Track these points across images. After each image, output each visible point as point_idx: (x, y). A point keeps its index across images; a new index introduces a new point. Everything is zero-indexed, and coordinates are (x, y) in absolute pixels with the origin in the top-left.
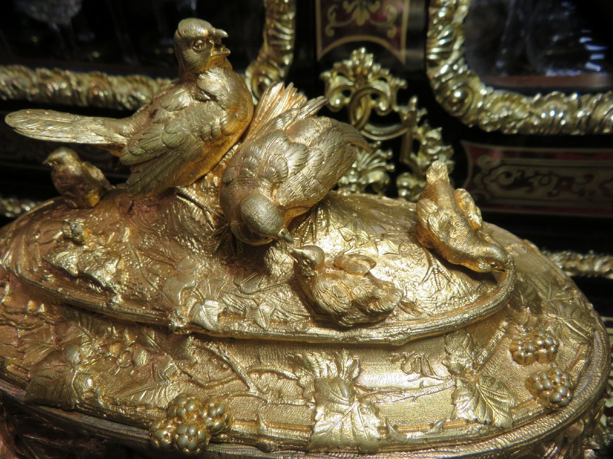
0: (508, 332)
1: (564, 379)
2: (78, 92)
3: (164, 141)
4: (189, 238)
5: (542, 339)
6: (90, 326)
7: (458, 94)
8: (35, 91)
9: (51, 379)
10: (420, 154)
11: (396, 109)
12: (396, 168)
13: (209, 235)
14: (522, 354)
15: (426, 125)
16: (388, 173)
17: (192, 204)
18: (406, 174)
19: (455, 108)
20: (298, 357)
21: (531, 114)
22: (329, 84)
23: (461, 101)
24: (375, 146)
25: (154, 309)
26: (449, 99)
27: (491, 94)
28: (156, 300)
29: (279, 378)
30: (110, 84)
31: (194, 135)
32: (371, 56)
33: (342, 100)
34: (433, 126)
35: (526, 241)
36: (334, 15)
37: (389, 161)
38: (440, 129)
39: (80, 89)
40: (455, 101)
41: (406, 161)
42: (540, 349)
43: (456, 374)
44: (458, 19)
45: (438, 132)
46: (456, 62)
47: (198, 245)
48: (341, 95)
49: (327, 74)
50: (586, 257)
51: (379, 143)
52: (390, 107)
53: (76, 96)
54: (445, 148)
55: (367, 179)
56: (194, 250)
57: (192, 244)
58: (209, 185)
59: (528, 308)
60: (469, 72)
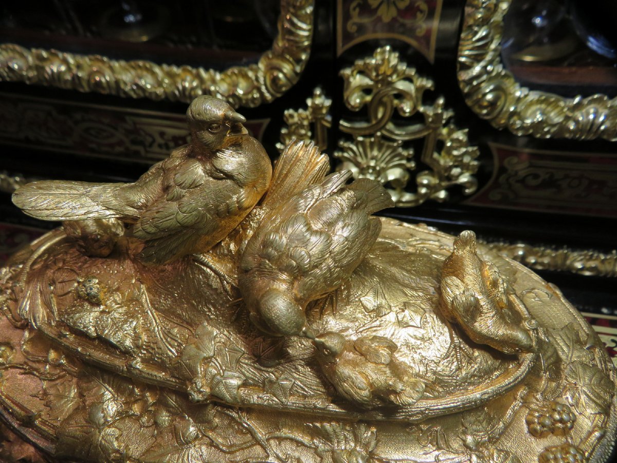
0: (525, 403)
1: (577, 460)
2: (79, 78)
3: (178, 220)
4: (206, 303)
5: (559, 413)
6: (111, 383)
7: (489, 97)
8: (32, 74)
9: (78, 439)
10: (443, 153)
11: (421, 109)
12: (417, 165)
13: (226, 303)
14: (539, 427)
15: (452, 126)
16: (408, 170)
17: (208, 270)
18: (426, 172)
19: (485, 111)
20: (317, 427)
21: (567, 118)
22: (349, 83)
23: (492, 104)
24: (395, 144)
25: (173, 377)
26: (478, 102)
27: (526, 96)
28: (176, 369)
29: (298, 446)
30: (111, 69)
31: (210, 214)
32: (397, 55)
33: (362, 98)
34: (460, 127)
35: (550, 285)
36: (357, 10)
37: (409, 160)
38: (466, 130)
39: (80, 74)
40: (485, 104)
41: (427, 160)
42: (556, 423)
43: (471, 449)
44: (497, 18)
45: (464, 133)
46: (491, 62)
47: (215, 311)
48: (361, 93)
49: (347, 72)
50: (608, 257)
51: (400, 142)
52: (414, 107)
53: (77, 81)
54: (470, 149)
55: (386, 177)
56: (212, 317)
57: (210, 311)
58: (226, 252)
59: (548, 373)
60: (503, 73)
